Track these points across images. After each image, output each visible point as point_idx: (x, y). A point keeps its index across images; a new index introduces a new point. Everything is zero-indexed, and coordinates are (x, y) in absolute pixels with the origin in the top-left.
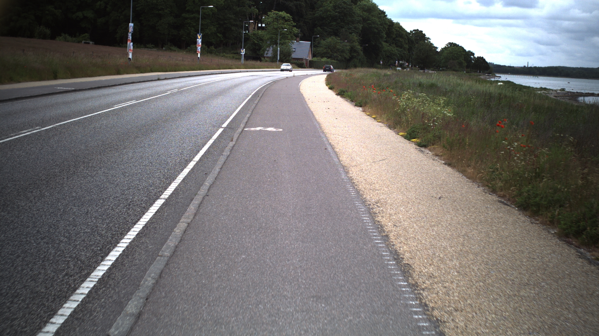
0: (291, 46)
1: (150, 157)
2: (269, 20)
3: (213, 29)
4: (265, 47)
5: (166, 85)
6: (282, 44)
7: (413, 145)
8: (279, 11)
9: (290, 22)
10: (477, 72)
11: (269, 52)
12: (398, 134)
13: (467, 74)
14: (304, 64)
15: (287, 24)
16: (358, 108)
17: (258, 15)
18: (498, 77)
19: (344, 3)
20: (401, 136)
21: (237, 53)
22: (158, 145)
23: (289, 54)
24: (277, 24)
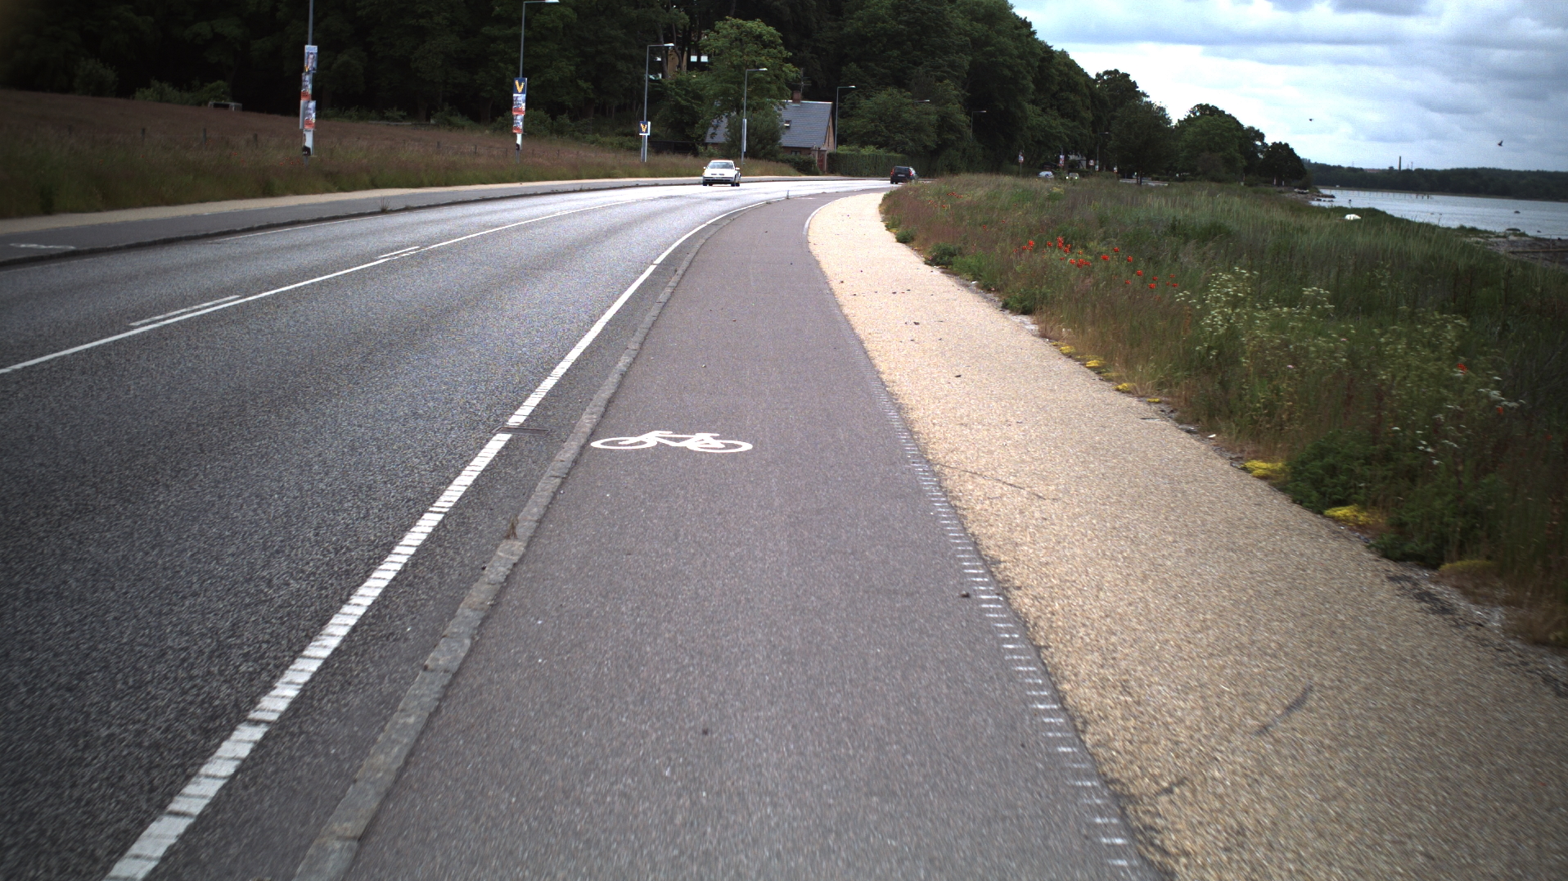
2: (720, 43)
6: (754, 109)
9: (775, 48)
10: (1272, 182)
11: (718, 132)
13: (1249, 189)
14: (813, 162)
15: (769, 55)
17: (687, 26)
18: (1326, 196)
23: (773, 136)
24: (739, 53)
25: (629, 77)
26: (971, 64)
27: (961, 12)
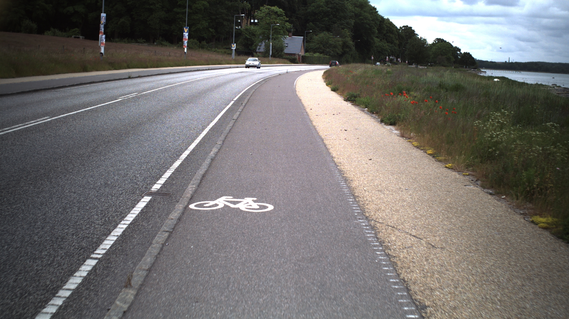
0: (284, 42)
2: (262, 15)
3: (205, 24)
4: (257, 42)
6: (274, 39)
8: (271, 6)
9: (282, 17)
10: (464, 67)
11: (261, 48)
14: (296, 59)
15: (280, 19)
17: (250, 10)
18: (484, 72)
21: (229, 48)
23: (282, 49)
24: (269, 19)
25: (228, 27)
26: (355, 23)
27: (351, 4)
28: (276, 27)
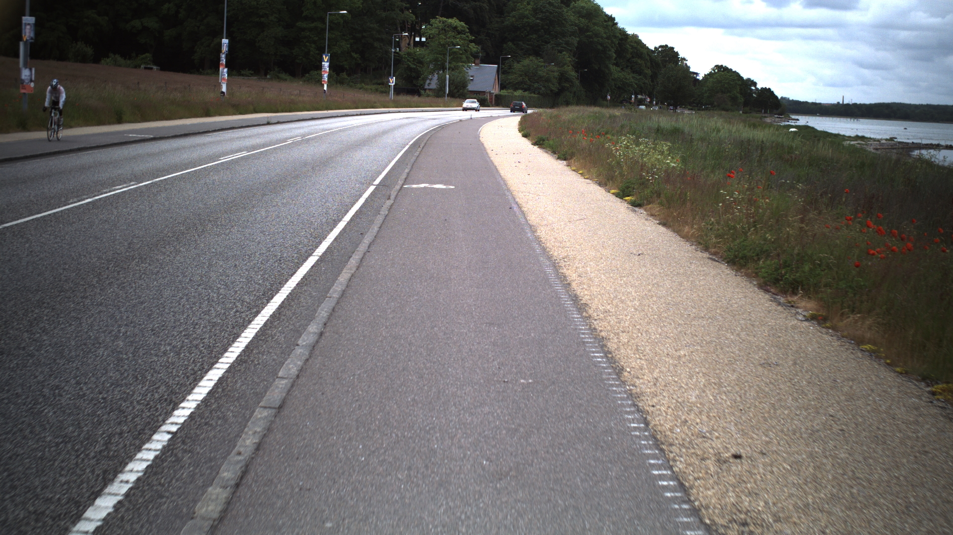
0: (467, 73)
1: (289, 217)
2: (433, 32)
3: (345, 46)
4: (426, 74)
5: (281, 131)
6: (452, 69)
7: (626, 205)
8: (448, 18)
9: (465, 34)
10: (762, 112)
11: (432, 82)
12: (609, 192)
13: (745, 115)
14: (487, 100)
15: (461, 39)
16: (562, 162)
17: (414, 23)
18: (793, 119)
19: (550, 4)
20: (613, 194)
21: (383, 84)
22: (295, 205)
23: (464, 85)
24: (444, 37)
25: (381, 50)
26: (579, 43)
27: (573, 12)
28: (455, 50)
